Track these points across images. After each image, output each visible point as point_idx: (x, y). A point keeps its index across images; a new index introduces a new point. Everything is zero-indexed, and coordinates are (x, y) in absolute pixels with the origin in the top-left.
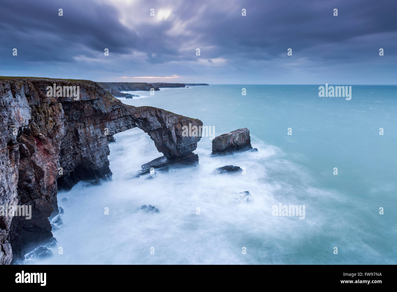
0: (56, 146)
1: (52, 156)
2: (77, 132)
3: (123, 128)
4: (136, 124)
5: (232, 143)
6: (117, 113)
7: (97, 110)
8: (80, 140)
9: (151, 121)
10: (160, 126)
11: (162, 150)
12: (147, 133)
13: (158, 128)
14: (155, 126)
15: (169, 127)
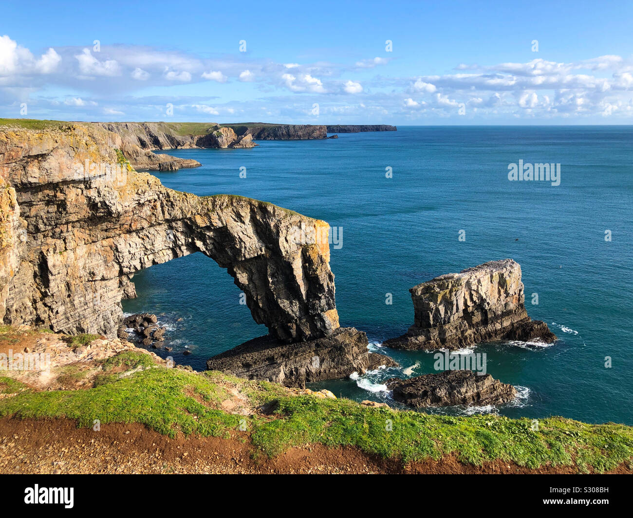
2: (45, 262)
3: (161, 254)
4: (199, 244)
5: (469, 303)
6: (149, 213)
7: (99, 204)
8: (52, 284)
9: (238, 237)
10: (263, 250)
11: (264, 316)
12: (226, 270)
13: (256, 255)
14: (249, 250)
15: (286, 251)
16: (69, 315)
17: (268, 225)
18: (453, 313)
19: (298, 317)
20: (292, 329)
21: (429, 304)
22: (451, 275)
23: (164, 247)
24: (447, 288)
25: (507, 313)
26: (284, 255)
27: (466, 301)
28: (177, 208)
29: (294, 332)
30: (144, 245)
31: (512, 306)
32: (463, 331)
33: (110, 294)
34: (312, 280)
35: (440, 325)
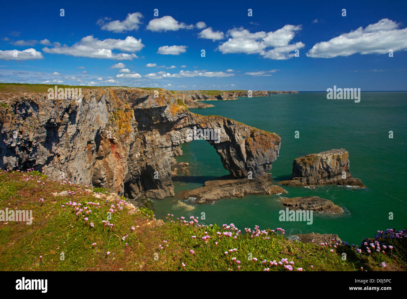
0: (126, 150)
1: (121, 160)
2: (145, 139)
6: (183, 122)
7: (164, 118)
8: (147, 147)
10: (228, 139)
11: (228, 167)
12: (213, 146)
13: (225, 141)
15: (238, 140)
16: (153, 159)
17: (230, 128)
18: (314, 171)
19: (242, 168)
21: (302, 167)
22: (313, 155)
24: (311, 160)
25: (340, 174)
27: (320, 166)
28: (194, 120)
29: (240, 174)
30: (181, 135)
31: (343, 170)
33: (168, 153)
34: (249, 153)
35: (307, 176)
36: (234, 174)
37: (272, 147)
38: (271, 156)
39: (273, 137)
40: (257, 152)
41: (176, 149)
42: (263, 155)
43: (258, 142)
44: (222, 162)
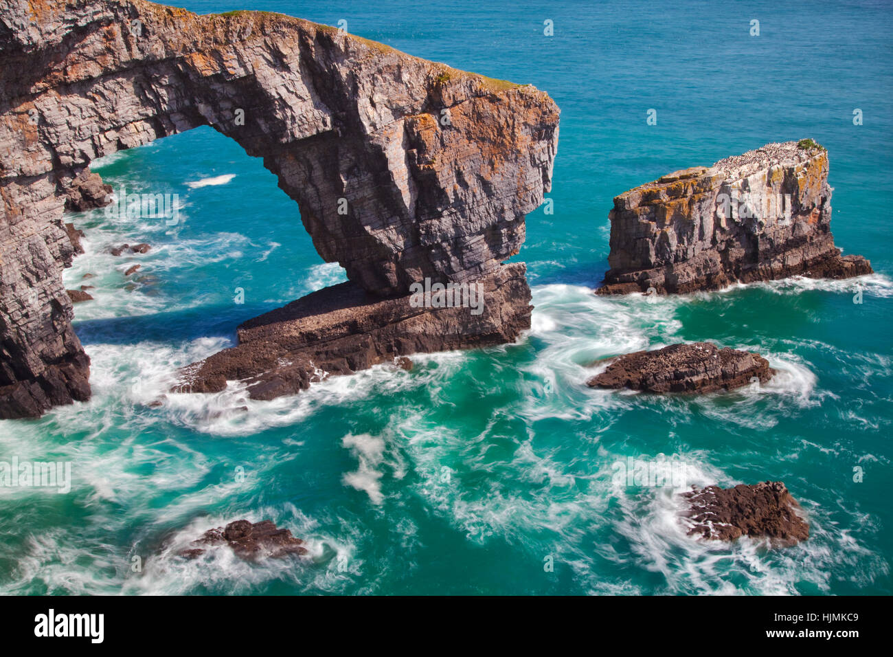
3: (133, 130)
4: (203, 109)
5: (723, 224)
6: (100, 47)
9: (277, 97)
10: (329, 123)
11: (338, 249)
12: (261, 160)
13: (315, 133)
14: (300, 123)
15: (373, 125)
17: (335, 73)
18: (694, 242)
19: (399, 251)
20: (388, 271)
21: (648, 226)
22: (692, 171)
23: (137, 116)
24: (684, 196)
25: (796, 242)
26: (369, 132)
27: (717, 219)
29: (393, 278)
30: (96, 112)
31: (807, 228)
32: (711, 274)
33: (39, 205)
34: (424, 182)
35: (668, 264)
36: (368, 278)
37: (524, 151)
38: (520, 191)
39: (528, 106)
40: (459, 175)
41: (78, 181)
42: (486, 185)
43: (463, 132)
44: (309, 230)
